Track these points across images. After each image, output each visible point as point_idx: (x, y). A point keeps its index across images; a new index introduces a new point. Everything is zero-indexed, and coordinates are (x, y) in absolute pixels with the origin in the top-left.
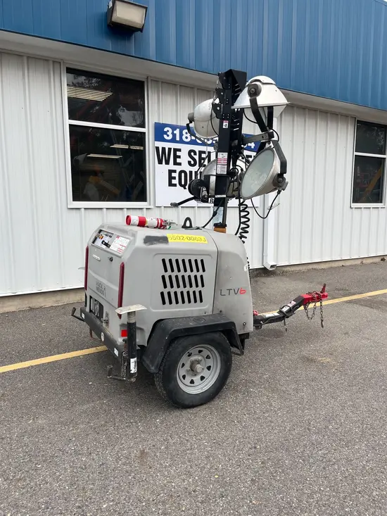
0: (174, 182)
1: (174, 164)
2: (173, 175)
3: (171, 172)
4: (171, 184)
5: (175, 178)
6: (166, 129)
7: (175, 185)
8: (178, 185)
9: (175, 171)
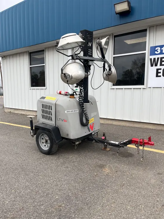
0: (159, 74)
1: (160, 66)
2: (159, 71)
3: (157, 70)
4: (157, 76)
5: (160, 73)
6: (156, 49)
7: (160, 76)
8: (162, 76)
9: (160, 69)
